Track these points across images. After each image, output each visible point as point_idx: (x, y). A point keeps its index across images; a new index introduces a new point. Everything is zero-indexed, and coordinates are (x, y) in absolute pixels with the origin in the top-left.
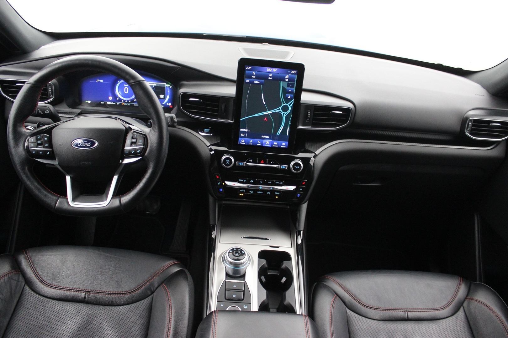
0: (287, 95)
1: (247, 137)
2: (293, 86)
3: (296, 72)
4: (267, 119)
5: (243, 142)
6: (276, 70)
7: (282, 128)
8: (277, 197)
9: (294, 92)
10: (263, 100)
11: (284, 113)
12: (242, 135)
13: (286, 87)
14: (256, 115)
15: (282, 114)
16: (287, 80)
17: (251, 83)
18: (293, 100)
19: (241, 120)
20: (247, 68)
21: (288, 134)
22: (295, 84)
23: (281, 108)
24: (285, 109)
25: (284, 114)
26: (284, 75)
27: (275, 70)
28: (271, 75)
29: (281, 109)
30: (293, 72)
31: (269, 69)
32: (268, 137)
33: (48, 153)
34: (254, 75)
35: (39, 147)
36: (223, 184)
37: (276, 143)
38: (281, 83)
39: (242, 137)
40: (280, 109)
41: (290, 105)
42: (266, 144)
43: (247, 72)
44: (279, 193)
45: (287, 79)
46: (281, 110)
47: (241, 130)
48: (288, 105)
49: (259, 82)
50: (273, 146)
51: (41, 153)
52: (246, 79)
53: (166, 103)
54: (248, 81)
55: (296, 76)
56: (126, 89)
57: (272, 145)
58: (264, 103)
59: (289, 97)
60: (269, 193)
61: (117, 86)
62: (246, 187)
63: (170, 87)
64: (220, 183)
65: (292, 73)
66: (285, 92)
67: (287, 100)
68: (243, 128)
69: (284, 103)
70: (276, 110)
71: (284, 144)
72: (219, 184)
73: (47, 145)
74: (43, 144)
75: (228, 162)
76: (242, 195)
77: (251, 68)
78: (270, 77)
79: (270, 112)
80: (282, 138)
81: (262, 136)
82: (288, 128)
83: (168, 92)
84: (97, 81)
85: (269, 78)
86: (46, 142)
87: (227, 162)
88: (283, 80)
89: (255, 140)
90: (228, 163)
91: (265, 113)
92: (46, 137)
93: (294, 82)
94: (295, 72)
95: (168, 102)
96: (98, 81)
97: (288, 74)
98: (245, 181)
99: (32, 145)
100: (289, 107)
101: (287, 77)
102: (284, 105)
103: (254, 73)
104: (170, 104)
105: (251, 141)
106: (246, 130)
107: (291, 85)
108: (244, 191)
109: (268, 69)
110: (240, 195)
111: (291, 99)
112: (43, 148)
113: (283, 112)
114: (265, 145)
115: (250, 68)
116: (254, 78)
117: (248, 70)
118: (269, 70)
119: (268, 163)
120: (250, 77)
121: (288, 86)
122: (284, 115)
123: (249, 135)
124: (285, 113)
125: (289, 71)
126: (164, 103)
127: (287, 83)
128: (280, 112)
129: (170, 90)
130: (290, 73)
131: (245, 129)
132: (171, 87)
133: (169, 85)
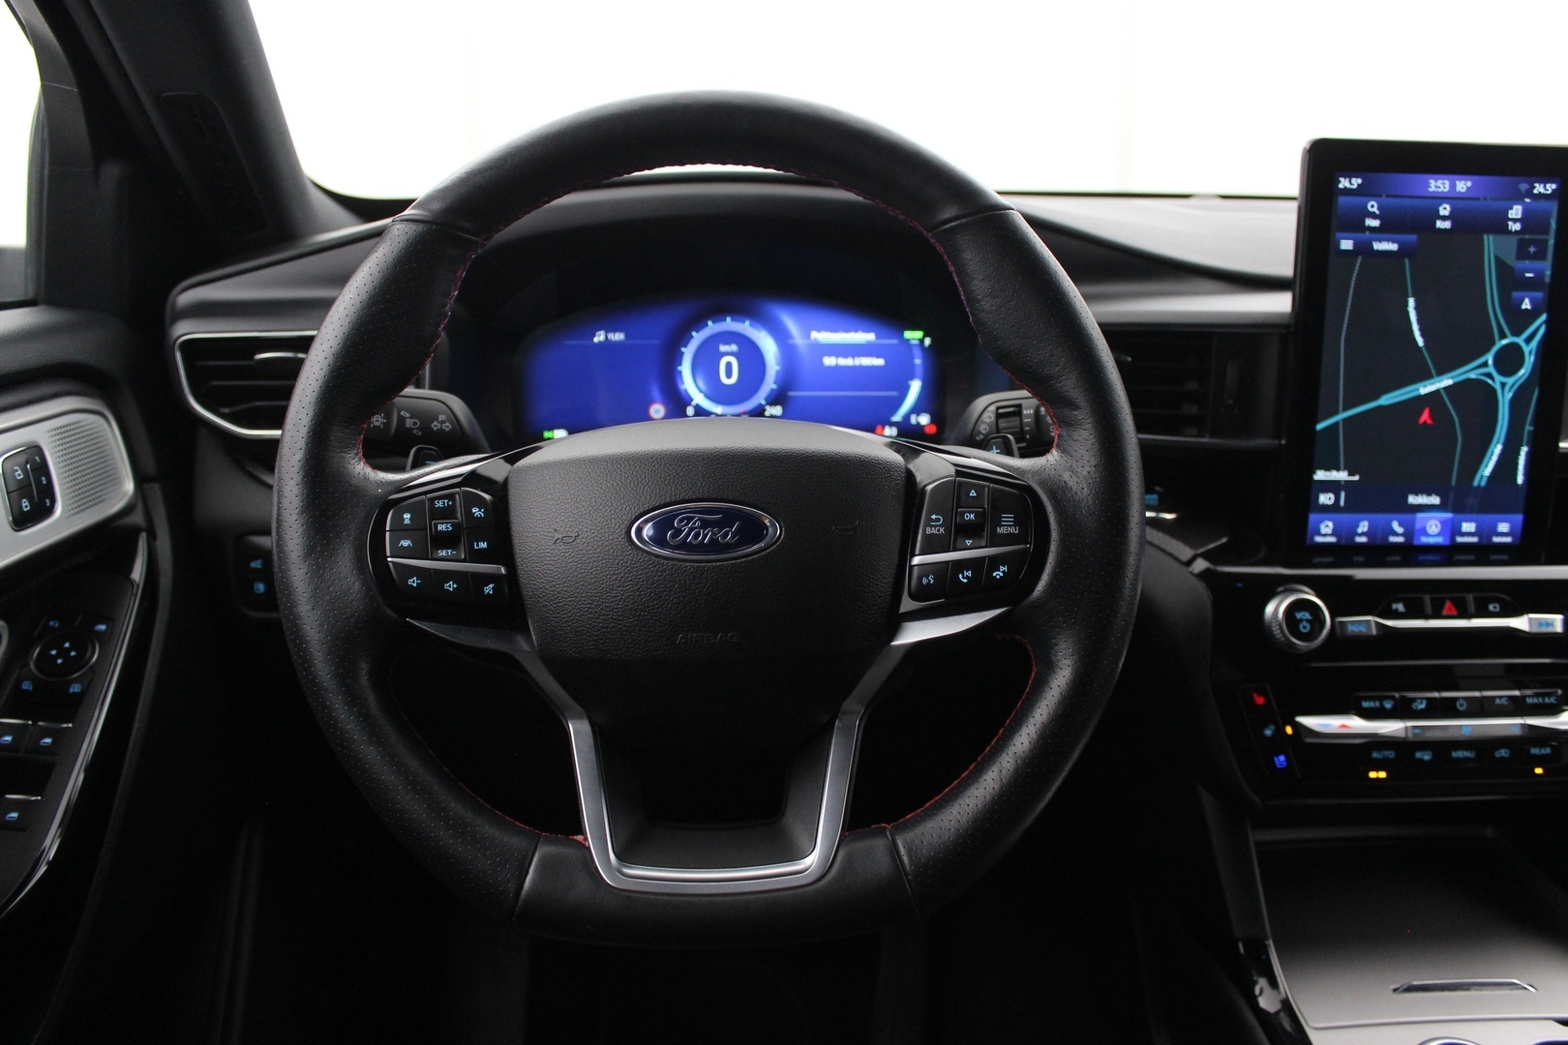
0: (1516, 294)
1: (1347, 509)
2: (1540, 255)
3: (1554, 186)
4: (1431, 416)
5: (1325, 535)
6: (1469, 184)
7: (1497, 450)
8: (1539, 771)
9: (1547, 279)
10: (1415, 328)
11: (1504, 379)
12: (1326, 499)
13: (1511, 260)
14: (1386, 400)
15: (1498, 387)
16: (1517, 227)
17: (1363, 250)
18: (1544, 317)
19: (1320, 426)
20: (1344, 183)
21: (1520, 480)
22: (1551, 242)
23: (1490, 358)
24: (1509, 361)
25: (1503, 385)
26: (1501, 204)
27: (1462, 186)
28: (1445, 210)
29: (1490, 362)
30: (1539, 188)
31: (1439, 183)
32: (1435, 500)
33: (489, 589)
34: (1373, 216)
35: (443, 553)
36: (1289, 730)
37: (1468, 527)
38: (1490, 242)
39: (1326, 509)
40: (1485, 364)
41: (1528, 341)
42: (1427, 535)
43: (1342, 200)
44: (1548, 751)
45: (1515, 220)
46: (1491, 369)
47: (1320, 475)
48: (1520, 340)
49: (1394, 247)
50: (1459, 539)
51: (450, 586)
52: (1338, 235)
53: (907, 417)
54: (1347, 245)
55: (1553, 207)
56: (729, 366)
57: (1453, 538)
58: (1420, 342)
59: (1526, 305)
60: (1503, 753)
61: (688, 353)
62: (1402, 734)
63: (922, 341)
64: (1272, 727)
65: (1535, 191)
66: (1511, 281)
67: (1518, 321)
68: (1328, 469)
69: (1503, 336)
70: (1469, 372)
71: (1503, 527)
72: (1268, 733)
73: (483, 545)
74: (464, 540)
75: (1307, 620)
76: (1382, 775)
77: (1360, 181)
78: (1444, 218)
79: (1446, 381)
80: (1495, 497)
81: (1413, 499)
82: (1524, 450)
83: (913, 365)
84: (596, 340)
85: (1440, 224)
86: (476, 529)
87: (1301, 620)
88: (1499, 226)
89: (1380, 517)
90: (1305, 628)
91: (1426, 388)
92: (480, 502)
93: (1546, 231)
94: (1551, 187)
95: (917, 409)
96: (600, 337)
97: (1518, 198)
98: (1388, 705)
99: (405, 543)
100: (1526, 349)
101: (1516, 212)
102: (1504, 342)
103: (1373, 206)
104: (924, 420)
105: (1364, 527)
106: (1342, 476)
107: (1532, 249)
108: (1390, 754)
109: (1432, 183)
110: (1373, 775)
111: (1532, 315)
112: (464, 561)
113: (1498, 378)
114: (1424, 540)
115: (1356, 182)
116: (1373, 229)
117: (1347, 192)
118: (1439, 185)
119: (1476, 609)
120: (1355, 225)
121: (1522, 254)
122: (1505, 389)
123: (1357, 500)
124: (1510, 381)
125: (1523, 187)
126: (897, 417)
127: (1514, 240)
128: (1489, 375)
129: (924, 359)
130: (1530, 193)
131: (1338, 469)
132: (928, 341)
133: (919, 334)
